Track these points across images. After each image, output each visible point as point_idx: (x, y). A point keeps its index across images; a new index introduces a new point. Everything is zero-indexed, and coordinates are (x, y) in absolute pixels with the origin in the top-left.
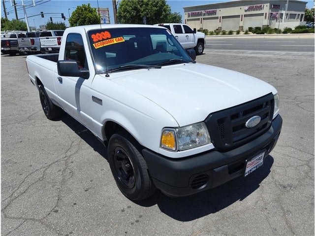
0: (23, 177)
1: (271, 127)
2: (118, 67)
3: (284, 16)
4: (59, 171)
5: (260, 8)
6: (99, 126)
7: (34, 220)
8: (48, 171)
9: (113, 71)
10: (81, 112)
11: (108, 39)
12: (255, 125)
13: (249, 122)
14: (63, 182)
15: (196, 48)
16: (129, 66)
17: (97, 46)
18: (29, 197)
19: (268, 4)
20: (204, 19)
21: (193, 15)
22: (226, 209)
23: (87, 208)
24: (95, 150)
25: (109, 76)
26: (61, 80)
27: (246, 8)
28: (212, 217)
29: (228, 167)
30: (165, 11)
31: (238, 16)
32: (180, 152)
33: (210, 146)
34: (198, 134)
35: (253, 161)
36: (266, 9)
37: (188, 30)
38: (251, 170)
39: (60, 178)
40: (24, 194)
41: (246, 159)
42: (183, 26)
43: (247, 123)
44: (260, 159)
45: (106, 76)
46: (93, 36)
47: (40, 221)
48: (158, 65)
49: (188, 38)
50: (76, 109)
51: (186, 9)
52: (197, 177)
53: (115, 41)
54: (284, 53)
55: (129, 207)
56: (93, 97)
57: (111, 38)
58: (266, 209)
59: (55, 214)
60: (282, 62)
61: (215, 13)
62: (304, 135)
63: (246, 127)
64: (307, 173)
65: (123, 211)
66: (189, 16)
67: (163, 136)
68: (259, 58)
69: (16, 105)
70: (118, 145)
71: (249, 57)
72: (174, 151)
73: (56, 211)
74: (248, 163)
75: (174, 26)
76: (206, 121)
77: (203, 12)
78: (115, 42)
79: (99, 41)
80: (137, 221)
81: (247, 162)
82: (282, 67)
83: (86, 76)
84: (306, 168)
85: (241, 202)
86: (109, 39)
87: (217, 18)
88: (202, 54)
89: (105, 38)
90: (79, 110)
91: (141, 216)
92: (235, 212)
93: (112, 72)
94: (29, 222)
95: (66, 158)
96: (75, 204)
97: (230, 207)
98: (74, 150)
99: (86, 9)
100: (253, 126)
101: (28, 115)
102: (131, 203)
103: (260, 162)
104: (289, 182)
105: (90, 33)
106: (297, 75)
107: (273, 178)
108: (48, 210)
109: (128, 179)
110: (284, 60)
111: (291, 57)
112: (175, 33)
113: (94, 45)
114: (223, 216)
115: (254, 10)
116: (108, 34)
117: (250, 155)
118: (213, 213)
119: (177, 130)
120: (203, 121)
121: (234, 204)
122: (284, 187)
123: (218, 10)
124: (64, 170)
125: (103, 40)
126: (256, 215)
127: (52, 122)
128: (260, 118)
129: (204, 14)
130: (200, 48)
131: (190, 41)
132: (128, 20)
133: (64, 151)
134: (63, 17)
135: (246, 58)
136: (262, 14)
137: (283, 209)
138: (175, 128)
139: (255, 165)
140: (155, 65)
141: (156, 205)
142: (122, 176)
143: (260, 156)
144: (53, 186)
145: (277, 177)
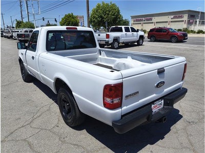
3: (198, 22)
5: (181, 17)
15: (138, 42)
19: (187, 15)
20: (144, 23)
21: (137, 21)
27: (172, 17)
30: (119, 18)
31: (167, 22)
36: (186, 17)
37: (133, 30)
42: (131, 27)
49: (133, 35)
51: (133, 17)
54: (196, 46)
61: (151, 19)
66: (134, 22)
71: (173, 48)
77: (144, 19)
87: (153, 23)
88: (142, 45)
99: (70, 16)
110: (196, 50)
115: (177, 18)
122: (189, 123)
123: (153, 18)
129: (144, 21)
130: (141, 41)
132: (96, 23)
134: (56, 21)
136: (183, 21)
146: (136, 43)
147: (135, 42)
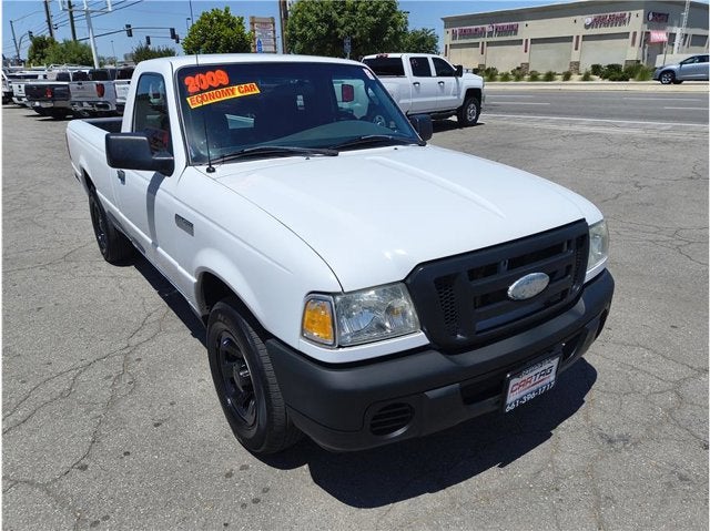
0: (27, 387)
1: (581, 301)
2: (238, 151)
3: (678, 39)
4: (106, 378)
5: (621, 20)
6: (190, 282)
7: (31, 483)
8: (83, 377)
9: (224, 160)
10: (159, 248)
11: (221, 86)
12: (535, 293)
13: (516, 287)
14: (112, 403)
15: (460, 112)
16: (266, 149)
17: (194, 103)
18: (32, 432)
19: (641, 12)
20: (489, 44)
21: (464, 34)
22: (462, 484)
23: (151, 464)
24: (194, 335)
25: (214, 170)
26: (122, 177)
27: (589, 19)
28: (427, 501)
29: (462, 389)
30: (394, 24)
31: (569, 39)
32: (345, 349)
33: (420, 339)
34: (390, 310)
35: (525, 377)
36: (636, 22)
37: (444, 69)
38: (521, 399)
39: (107, 393)
40: (23, 426)
41: (508, 372)
42: (433, 59)
43: (511, 288)
44: (546, 373)
45: (208, 170)
46: (188, 80)
47: (44, 487)
48: (332, 148)
49: (442, 88)
50: (150, 241)
51: (449, 22)
52: (386, 408)
53: (237, 92)
54: (669, 125)
55: (244, 468)
56: (177, 217)
57: (229, 85)
58: (557, 490)
59: (79, 474)
60: (658, 148)
61: (514, 30)
62: (682, 320)
63: (509, 299)
64: (670, 411)
65: (229, 475)
66: (454, 38)
67: (307, 312)
68: (607, 137)
69: (45, 227)
70: (225, 327)
71: (583, 134)
72: (331, 346)
73: (84, 468)
74: (513, 382)
75: (411, 59)
76: (409, 281)
77: (487, 28)
78: (238, 94)
79: (202, 91)
80: (256, 501)
81: (509, 380)
82: (659, 159)
83: (166, 169)
84: (671, 398)
85: (502, 471)
86: (224, 86)
87: (520, 42)
88: (474, 123)
89: (214, 85)
90: (155, 244)
91: (266, 490)
92: (481, 492)
93: (223, 162)
94: (22, 488)
95: (128, 350)
96: (127, 454)
97: (474, 480)
98: (148, 332)
99: (219, 19)
100: (527, 296)
101: (67, 251)
102: (249, 459)
103: (547, 381)
104: (624, 430)
105: (183, 73)
106: (692, 178)
107: (587, 419)
108: (66, 463)
109: (246, 405)
110: (666, 142)
111: (683, 137)
112: (414, 75)
113: (188, 99)
114: (453, 501)
115: (606, 25)
116: (223, 77)
117: (519, 363)
118: (432, 491)
119: (338, 299)
120: (401, 281)
121: (484, 475)
122: (610, 441)
123: (522, 24)
124: (118, 377)
125: (211, 88)
126: (531, 503)
127: (113, 267)
128: (547, 279)
129: (490, 34)
130: (472, 110)
131: (448, 94)
132: (311, 44)
133: (126, 334)
134: (174, 36)
135: (575, 136)
136: (626, 35)
137: (596, 492)
138: (334, 294)
139: (535, 388)
140: (327, 147)
141: (306, 467)
142: (234, 397)
143: (546, 366)
144: (88, 411)
145: (596, 416)
146: (454, 118)
147: (448, 113)
